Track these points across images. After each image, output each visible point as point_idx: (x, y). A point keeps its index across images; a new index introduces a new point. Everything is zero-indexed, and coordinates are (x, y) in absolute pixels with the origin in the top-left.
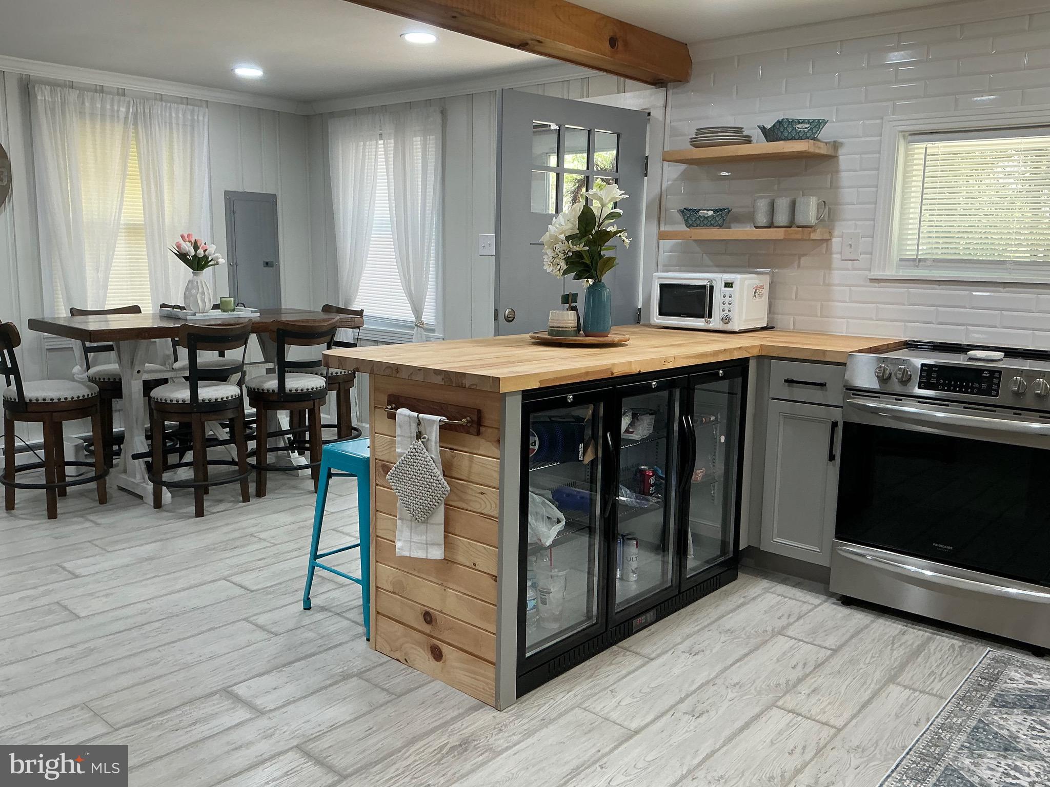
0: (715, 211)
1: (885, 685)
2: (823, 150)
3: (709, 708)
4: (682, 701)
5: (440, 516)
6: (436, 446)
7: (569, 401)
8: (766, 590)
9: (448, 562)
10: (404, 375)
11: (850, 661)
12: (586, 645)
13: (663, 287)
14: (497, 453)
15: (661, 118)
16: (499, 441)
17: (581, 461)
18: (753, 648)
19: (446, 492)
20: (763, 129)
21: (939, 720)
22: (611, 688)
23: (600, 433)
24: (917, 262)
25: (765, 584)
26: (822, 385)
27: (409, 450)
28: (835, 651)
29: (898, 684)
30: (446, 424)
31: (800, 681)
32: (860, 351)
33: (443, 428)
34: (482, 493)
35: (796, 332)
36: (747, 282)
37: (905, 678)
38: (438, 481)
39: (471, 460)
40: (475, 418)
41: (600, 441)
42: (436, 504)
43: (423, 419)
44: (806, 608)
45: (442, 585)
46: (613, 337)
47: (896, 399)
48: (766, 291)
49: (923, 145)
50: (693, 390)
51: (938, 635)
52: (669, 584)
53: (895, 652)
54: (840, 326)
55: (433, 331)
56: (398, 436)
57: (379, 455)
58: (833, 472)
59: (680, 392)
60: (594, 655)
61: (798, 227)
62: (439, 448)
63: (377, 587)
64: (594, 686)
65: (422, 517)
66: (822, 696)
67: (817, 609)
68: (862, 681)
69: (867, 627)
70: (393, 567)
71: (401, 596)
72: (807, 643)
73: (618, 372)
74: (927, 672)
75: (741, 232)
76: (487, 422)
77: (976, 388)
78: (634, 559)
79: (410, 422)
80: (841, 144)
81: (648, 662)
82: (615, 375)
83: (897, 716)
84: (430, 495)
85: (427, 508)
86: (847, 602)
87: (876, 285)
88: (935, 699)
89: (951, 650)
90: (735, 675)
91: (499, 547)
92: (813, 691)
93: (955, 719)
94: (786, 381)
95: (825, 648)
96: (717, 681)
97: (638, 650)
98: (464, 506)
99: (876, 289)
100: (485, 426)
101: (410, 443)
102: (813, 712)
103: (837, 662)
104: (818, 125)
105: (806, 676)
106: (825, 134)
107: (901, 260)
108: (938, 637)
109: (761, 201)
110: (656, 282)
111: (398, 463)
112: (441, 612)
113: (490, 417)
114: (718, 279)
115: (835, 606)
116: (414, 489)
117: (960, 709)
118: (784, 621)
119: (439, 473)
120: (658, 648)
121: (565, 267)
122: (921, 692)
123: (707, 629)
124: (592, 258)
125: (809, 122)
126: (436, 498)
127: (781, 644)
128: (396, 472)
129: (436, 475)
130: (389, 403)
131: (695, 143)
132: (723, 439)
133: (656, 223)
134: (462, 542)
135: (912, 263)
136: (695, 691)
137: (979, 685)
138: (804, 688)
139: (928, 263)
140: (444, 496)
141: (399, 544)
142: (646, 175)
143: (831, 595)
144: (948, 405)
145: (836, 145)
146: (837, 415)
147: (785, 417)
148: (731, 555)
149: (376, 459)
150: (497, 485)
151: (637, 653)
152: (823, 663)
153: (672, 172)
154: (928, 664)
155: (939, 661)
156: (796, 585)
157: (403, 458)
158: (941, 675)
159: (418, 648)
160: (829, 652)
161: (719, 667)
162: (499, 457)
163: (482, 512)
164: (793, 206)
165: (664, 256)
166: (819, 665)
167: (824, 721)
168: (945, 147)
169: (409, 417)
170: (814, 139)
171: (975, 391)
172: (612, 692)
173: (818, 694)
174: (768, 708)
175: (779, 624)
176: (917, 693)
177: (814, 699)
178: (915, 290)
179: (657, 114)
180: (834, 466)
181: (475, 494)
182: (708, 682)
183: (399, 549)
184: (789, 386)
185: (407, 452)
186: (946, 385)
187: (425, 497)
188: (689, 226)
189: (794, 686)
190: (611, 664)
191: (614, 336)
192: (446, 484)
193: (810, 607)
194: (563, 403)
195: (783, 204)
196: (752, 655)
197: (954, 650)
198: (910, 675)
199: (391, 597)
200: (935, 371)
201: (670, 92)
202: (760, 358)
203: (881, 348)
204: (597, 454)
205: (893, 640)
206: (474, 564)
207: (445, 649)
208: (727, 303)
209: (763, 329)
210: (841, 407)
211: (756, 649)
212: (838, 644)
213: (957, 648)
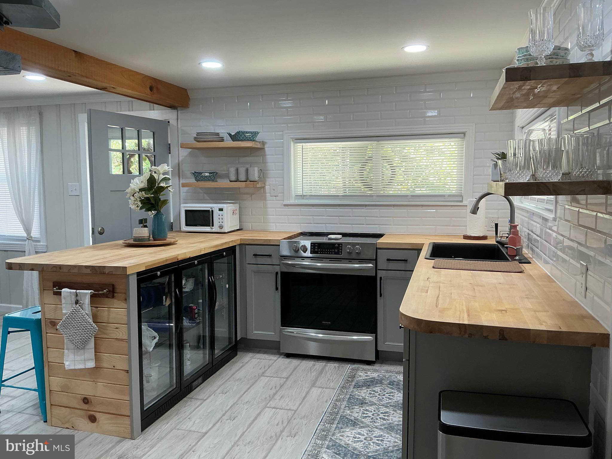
0: (210, 173)
1: (311, 388)
2: (259, 146)
3: (237, 415)
4: (224, 415)
5: (92, 344)
6: (89, 307)
7: (159, 275)
8: (252, 358)
9: (97, 368)
10: (66, 270)
11: (294, 381)
12: (172, 400)
13: (187, 211)
14: (125, 306)
15: (175, 124)
16: (126, 299)
17: (165, 305)
18: (251, 384)
19: (96, 331)
20: (230, 135)
21: (335, 398)
22: (188, 417)
23: (173, 289)
24: (303, 197)
25: (250, 355)
26: (270, 256)
27: (71, 310)
28: (287, 378)
29: (316, 387)
30: (94, 294)
31: (274, 394)
32: (284, 239)
33: (92, 296)
34: (117, 328)
35: (253, 231)
36: (229, 208)
37: (318, 384)
38: (91, 325)
39: (109, 311)
40: (111, 289)
41: (173, 294)
42: (90, 337)
43: (79, 293)
44: (271, 362)
45: (94, 381)
46: (168, 240)
47: (302, 259)
48: (238, 212)
49: (301, 144)
50: (213, 263)
51: (328, 363)
52: (208, 362)
53: (312, 374)
54: (273, 227)
55: (39, 241)
56: (64, 304)
57: (48, 316)
58: (278, 296)
59: (208, 265)
60: (175, 404)
61: (251, 181)
62: (90, 308)
63: (50, 390)
64: (179, 418)
65: (81, 346)
66: (286, 398)
67: (276, 362)
68: (301, 388)
69: (298, 365)
70: (60, 378)
71: (66, 392)
72: (275, 377)
73: (180, 258)
74: (327, 379)
75: (223, 183)
76: (117, 291)
77: (333, 252)
78: (189, 353)
79: (71, 296)
80: (266, 143)
81: (203, 402)
82: (179, 260)
83: (318, 400)
84: (86, 333)
85: (84, 341)
86: (289, 356)
87: (287, 207)
88: (332, 390)
89: (335, 369)
90: (246, 398)
91: (129, 354)
92: (281, 397)
93: (341, 396)
94: (254, 255)
95: (283, 378)
96: (238, 403)
97: (197, 397)
98: (107, 337)
99: (287, 209)
100: (117, 293)
101: (71, 307)
102: (283, 406)
103: (289, 383)
104: (255, 134)
105: (277, 392)
106: (259, 138)
107: (296, 196)
108: (329, 364)
109: (231, 168)
110: (183, 209)
111: (64, 319)
112: (94, 396)
113: (119, 287)
114: (215, 207)
115: (284, 359)
116: (76, 332)
117: (342, 392)
118: (263, 370)
119: (91, 321)
120: (207, 394)
121: (141, 205)
122: (326, 388)
123: (228, 381)
124: (155, 200)
125: (251, 132)
126: (90, 334)
127: (263, 380)
128: (63, 324)
129: (90, 322)
130: (54, 286)
131: (196, 139)
132: (227, 286)
133: (177, 178)
134: (106, 357)
135: (300, 197)
136: (229, 409)
137: (348, 381)
138: (277, 397)
139: (308, 197)
140: (95, 332)
141: (67, 363)
142: (170, 153)
143: (281, 354)
144: (323, 260)
145: (263, 143)
146: (277, 269)
147: (254, 272)
148: (234, 343)
149: (46, 319)
150: (126, 322)
151: (197, 399)
152: (283, 385)
153: (184, 153)
154: (326, 376)
155: (331, 374)
156: (265, 353)
157: (67, 315)
158: (332, 380)
159: (79, 418)
160: (285, 379)
161: (238, 396)
162: (126, 308)
163: (118, 338)
164: (247, 170)
165: (183, 195)
166: (282, 386)
167: (289, 408)
168: (310, 145)
169: (70, 292)
170: (254, 141)
171: (333, 253)
172: (189, 419)
173: (284, 398)
174: (264, 408)
175: (261, 372)
176: (324, 389)
177: (282, 401)
178: (304, 209)
179: (173, 122)
180: (278, 292)
181: (113, 329)
182: (234, 404)
183: (67, 366)
184: (255, 257)
185: (70, 312)
186: (322, 251)
187: (83, 335)
188: (197, 181)
189: (273, 397)
190: (185, 407)
191: (170, 239)
192: (96, 326)
193: (273, 361)
194: (156, 277)
195: (242, 171)
196: (252, 388)
197: (336, 368)
198: (320, 382)
199: (61, 394)
200: (316, 246)
201: (179, 112)
202: (240, 245)
203: (292, 237)
204: (171, 300)
205: (311, 368)
206: (114, 367)
207: (98, 415)
208: (221, 218)
209: (238, 230)
210: (279, 265)
211: (253, 385)
212: (288, 375)
213: (337, 368)
